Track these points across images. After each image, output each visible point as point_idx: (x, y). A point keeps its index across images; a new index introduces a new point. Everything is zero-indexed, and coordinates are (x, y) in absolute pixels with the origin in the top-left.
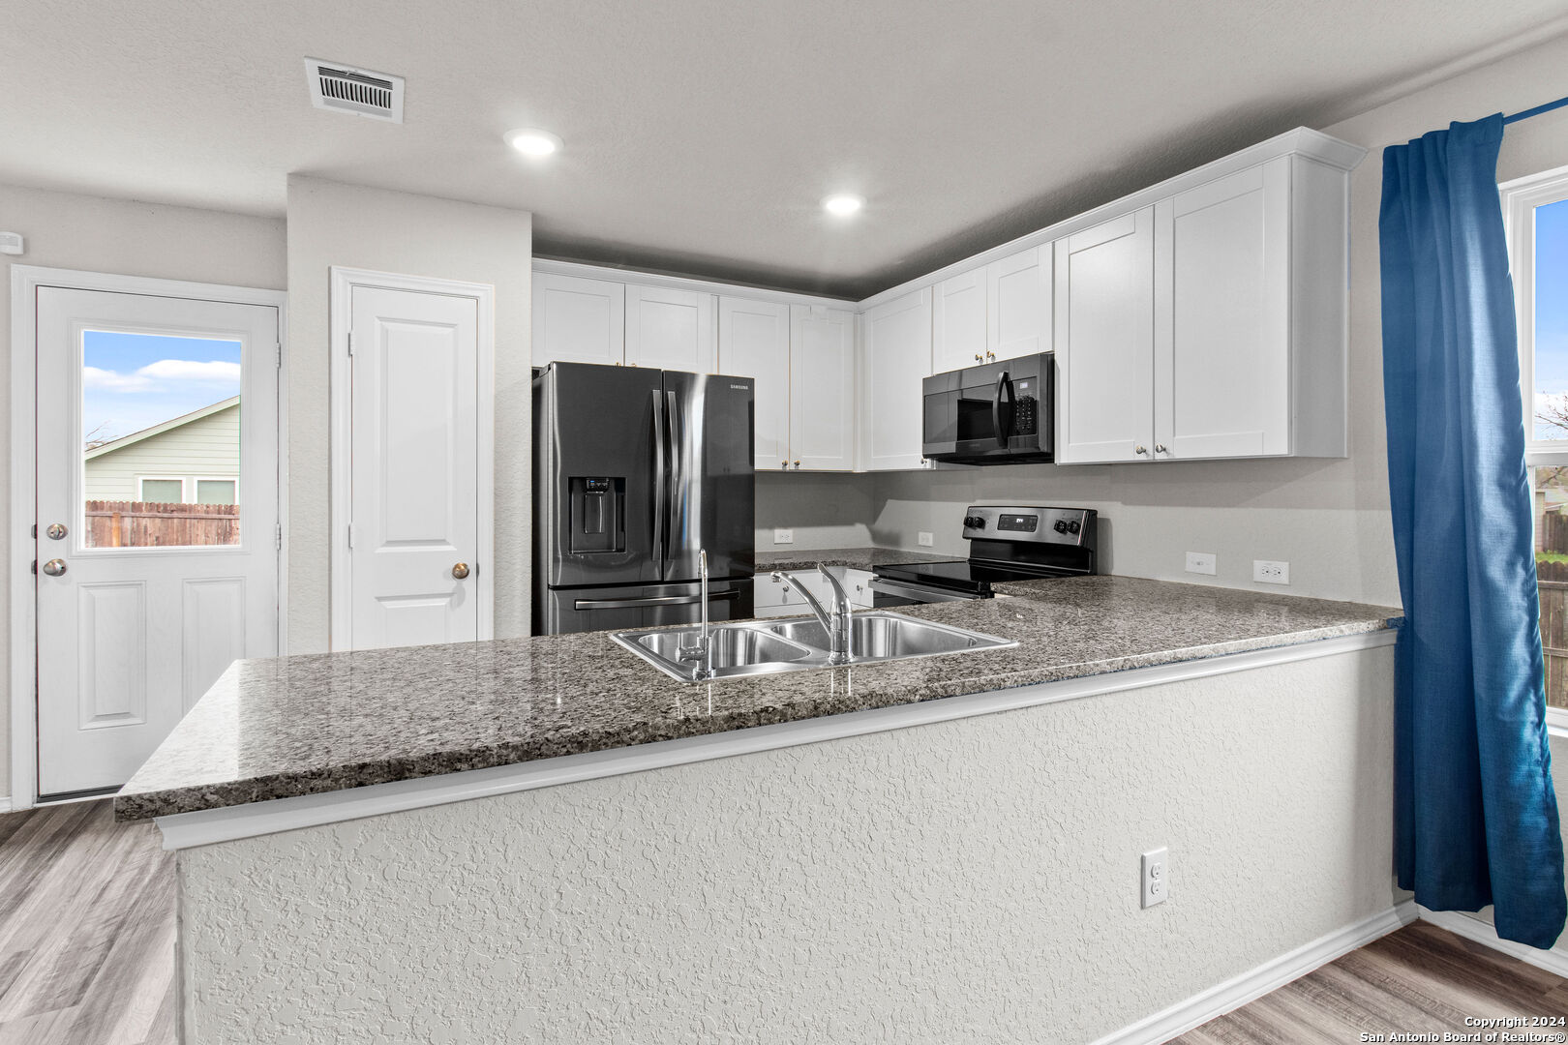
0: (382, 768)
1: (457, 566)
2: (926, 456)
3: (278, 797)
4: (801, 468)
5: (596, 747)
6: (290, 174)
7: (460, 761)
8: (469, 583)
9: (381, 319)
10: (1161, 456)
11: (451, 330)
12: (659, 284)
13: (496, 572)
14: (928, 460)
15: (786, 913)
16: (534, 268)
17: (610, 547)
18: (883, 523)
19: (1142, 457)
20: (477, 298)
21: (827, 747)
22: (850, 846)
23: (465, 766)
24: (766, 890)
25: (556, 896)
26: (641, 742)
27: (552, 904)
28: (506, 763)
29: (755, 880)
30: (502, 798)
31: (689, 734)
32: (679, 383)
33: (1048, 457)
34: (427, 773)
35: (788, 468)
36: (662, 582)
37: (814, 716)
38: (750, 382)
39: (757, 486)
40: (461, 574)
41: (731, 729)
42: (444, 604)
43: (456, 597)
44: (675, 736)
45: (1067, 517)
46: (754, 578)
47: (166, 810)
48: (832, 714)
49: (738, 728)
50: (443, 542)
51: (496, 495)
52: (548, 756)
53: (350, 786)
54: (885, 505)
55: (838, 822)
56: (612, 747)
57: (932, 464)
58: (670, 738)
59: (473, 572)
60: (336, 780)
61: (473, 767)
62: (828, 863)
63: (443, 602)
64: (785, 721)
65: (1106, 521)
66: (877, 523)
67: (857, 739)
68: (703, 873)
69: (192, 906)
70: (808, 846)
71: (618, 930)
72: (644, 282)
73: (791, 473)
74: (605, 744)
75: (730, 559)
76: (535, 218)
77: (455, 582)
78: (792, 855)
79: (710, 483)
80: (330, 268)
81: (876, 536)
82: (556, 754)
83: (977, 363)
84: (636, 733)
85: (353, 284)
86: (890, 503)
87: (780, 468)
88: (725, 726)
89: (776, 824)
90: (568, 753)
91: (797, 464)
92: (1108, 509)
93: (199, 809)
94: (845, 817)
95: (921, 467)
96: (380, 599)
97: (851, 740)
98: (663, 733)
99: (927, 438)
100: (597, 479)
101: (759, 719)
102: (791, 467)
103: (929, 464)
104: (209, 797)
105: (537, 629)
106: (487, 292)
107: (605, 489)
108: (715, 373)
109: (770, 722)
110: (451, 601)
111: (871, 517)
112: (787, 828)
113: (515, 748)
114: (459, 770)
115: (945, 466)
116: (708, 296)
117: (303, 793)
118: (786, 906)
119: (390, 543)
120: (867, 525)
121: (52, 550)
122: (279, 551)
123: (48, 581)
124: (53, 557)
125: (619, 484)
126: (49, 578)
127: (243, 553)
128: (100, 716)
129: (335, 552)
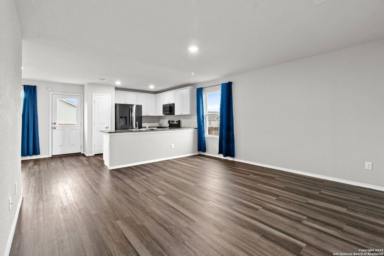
6: (87, 83)
9: (98, 99)
10: (182, 114)
11: (105, 100)
12: (129, 93)
13: (111, 128)
16: (115, 91)
17: (125, 125)
18: (160, 123)
19: (181, 114)
20: (108, 96)
32: (132, 105)
33: (174, 114)
38: (141, 106)
39: (142, 118)
40: (107, 128)
45: (177, 121)
50: (105, 124)
51: (111, 119)
65: (181, 121)
66: (160, 122)
72: (128, 93)
76: (115, 86)
79: (136, 117)
80: (92, 93)
81: (159, 124)
83: (168, 104)
85: (95, 95)
86: (161, 120)
87: (146, 115)
92: (181, 120)
96: (98, 131)
99: (163, 112)
102: (147, 115)
103: (164, 115)
106: (110, 95)
107: (124, 118)
108: (137, 104)
111: (158, 122)
115: (165, 115)
116: (136, 94)
119: (99, 124)
120: (158, 123)
121: (54, 126)
122: (81, 126)
123: (53, 130)
124: (54, 127)
125: (126, 117)
126: (54, 129)
127: (77, 126)
128: (59, 146)
129: (93, 125)
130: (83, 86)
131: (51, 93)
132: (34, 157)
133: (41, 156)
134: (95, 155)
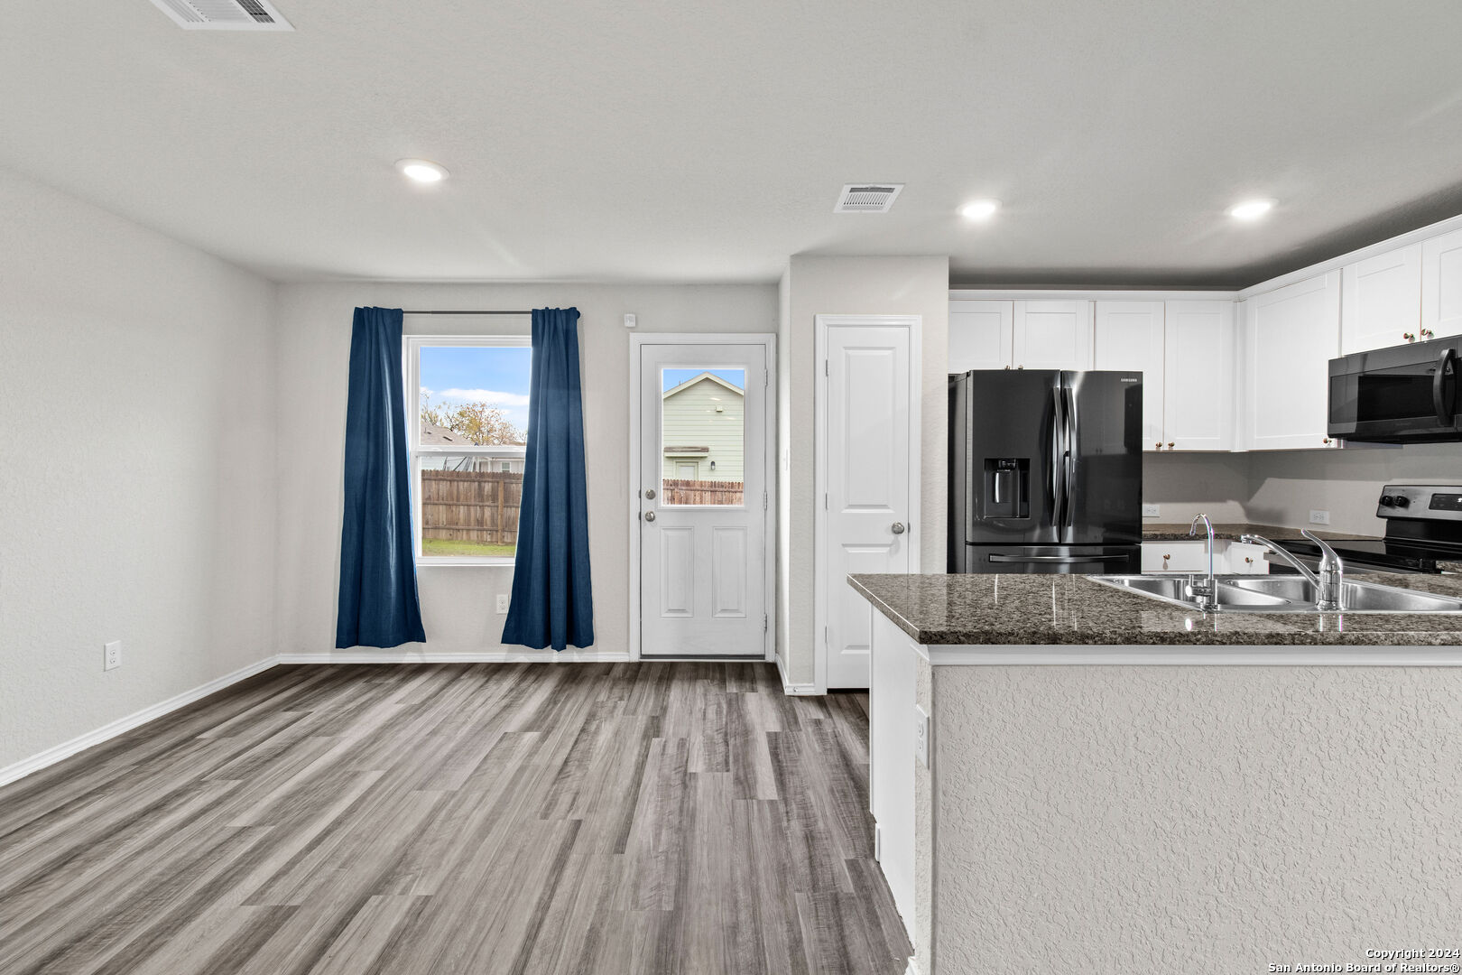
0: (1045, 635)
1: (894, 526)
2: (1331, 436)
3: (993, 643)
4: (1175, 448)
5: (1172, 642)
6: (793, 257)
7: (1087, 637)
8: (903, 537)
9: (846, 348)
11: (890, 352)
12: (1042, 298)
13: (922, 530)
14: (1333, 440)
15: (1306, 792)
16: (951, 298)
17: (1014, 515)
18: (1262, 501)
20: (909, 327)
21: (1342, 671)
22: (1363, 753)
23: (1090, 642)
24: (1289, 770)
25: (1134, 739)
26: (1203, 643)
27: (1131, 743)
28: (1115, 644)
29: (1280, 761)
30: (1100, 668)
31: (1238, 643)
32: (1066, 376)
34: (1069, 642)
35: (1161, 449)
36: (1060, 544)
37: (1340, 644)
38: (1139, 375)
40: (897, 530)
41: (1271, 644)
42: (885, 551)
43: (894, 547)
44: (1228, 642)
46: (1141, 545)
47: (942, 641)
48: (1356, 644)
49: (1276, 644)
50: (885, 506)
51: (922, 473)
52: (1141, 644)
53: (1028, 643)
54: (1263, 483)
55: (1352, 732)
56: (1183, 644)
57: (1339, 444)
58: (1224, 644)
59: (906, 530)
60: (1021, 639)
61: (1095, 643)
62: (1343, 762)
63: (885, 550)
64: (1315, 644)
66: (1252, 501)
67: (1371, 669)
68: (1238, 746)
69: (939, 698)
70: (1325, 745)
71: (1175, 772)
73: (1165, 453)
74: (1178, 641)
75: (1103, 530)
76: (951, 259)
77: (892, 537)
78: (1311, 748)
80: (815, 317)
81: (1249, 513)
82: (1146, 643)
83: (1405, 342)
84: (1200, 636)
85: (829, 326)
86: (1271, 481)
87: (1168, 449)
88: (1266, 641)
89: (1297, 723)
90: (1154, 643)
91: (1172, 445)
93: (956, 643)
94: (1359, 729)
95: (1325, 446)
96: (844, 545)
97: (1366, 669)
98: (1219, 639)
99: (1333, 417)
100: (1008, 460)
101: (1293, 639)
102: (1165, 448)
103: (1334, 443)
104: (961, 637)
105: (952, 567)
106: (917, 321)
107: (1011, 468)
109: (1303, 643)
110: (890, 551)
111: (1245, 496)
112: (1307, 728)
113: (1120, 635)
114: (1087, 644)
115: (1352, 444)
116: (1085, 302)
117: (1004, 643)
118: (1306, 787)
119: (852, 506)
120: (1241, 502)
121: (648, 506)
122: (766, 510)
123: (647, 525)
124: (649, 510)
125: (1024, 464)
126: (647, 522)
127: (745, 511)
128: (670, 611)
129: (817, 512)
130: (773, 286)
131: (635, 339)
132: (573, 655)
133: (597, 651)
134: (830, 691)
